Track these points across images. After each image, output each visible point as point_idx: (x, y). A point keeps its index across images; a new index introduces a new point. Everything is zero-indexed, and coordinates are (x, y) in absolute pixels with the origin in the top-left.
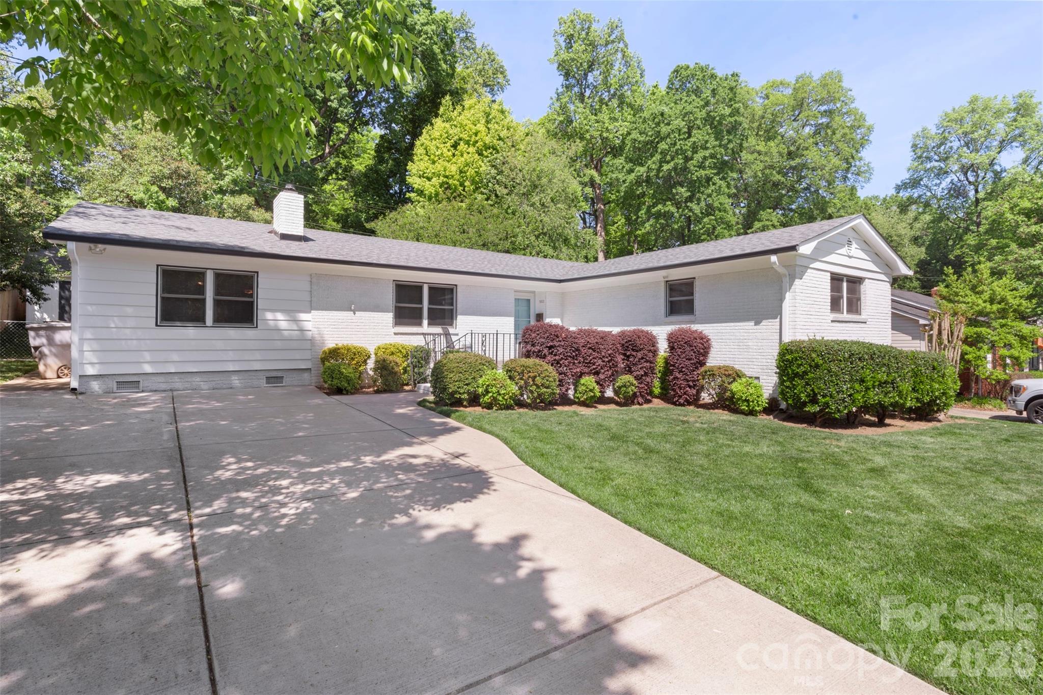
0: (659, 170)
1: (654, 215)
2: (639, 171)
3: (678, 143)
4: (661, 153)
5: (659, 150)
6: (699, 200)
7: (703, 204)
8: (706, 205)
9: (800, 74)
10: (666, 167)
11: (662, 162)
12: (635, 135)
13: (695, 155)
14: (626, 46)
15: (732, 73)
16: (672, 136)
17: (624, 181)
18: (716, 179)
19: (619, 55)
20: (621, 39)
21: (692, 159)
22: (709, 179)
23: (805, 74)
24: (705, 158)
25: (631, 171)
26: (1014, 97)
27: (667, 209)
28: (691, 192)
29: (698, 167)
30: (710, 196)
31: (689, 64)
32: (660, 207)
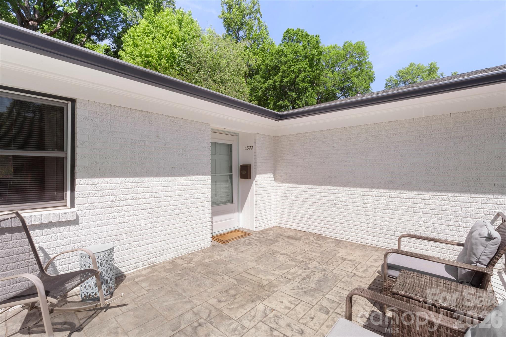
0: (282, 81)
1: (278, 106)
2: (270, 82)
3: (292, 67)
4: (283, 72)
5: (281, 70)
6: (302, 99)
7: (304, 102)
8: (305, 102)
9: (346, 41)
10: (285, 80)
11: (283, 77)
12: (267, 62)
13: (300, 75)
14: (261, 15)
15: (316, 35)
16: (289, 63)
17: (261, 88)
18: (310, 89)
19: (257, 21)
20: (258, 11)
21: (298, 77)
22: (306, 88)
23: (348, 41)
24: (305, 77)
25: (264, 82)
26: (429, 65)
27: (285, 103)
28: (298, 95)
29: (301, 81)
30: (307, 97)
31: (294, 28)
32: (281, 102)
